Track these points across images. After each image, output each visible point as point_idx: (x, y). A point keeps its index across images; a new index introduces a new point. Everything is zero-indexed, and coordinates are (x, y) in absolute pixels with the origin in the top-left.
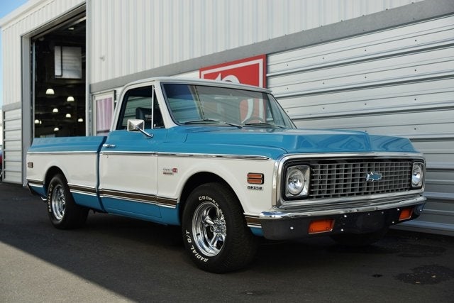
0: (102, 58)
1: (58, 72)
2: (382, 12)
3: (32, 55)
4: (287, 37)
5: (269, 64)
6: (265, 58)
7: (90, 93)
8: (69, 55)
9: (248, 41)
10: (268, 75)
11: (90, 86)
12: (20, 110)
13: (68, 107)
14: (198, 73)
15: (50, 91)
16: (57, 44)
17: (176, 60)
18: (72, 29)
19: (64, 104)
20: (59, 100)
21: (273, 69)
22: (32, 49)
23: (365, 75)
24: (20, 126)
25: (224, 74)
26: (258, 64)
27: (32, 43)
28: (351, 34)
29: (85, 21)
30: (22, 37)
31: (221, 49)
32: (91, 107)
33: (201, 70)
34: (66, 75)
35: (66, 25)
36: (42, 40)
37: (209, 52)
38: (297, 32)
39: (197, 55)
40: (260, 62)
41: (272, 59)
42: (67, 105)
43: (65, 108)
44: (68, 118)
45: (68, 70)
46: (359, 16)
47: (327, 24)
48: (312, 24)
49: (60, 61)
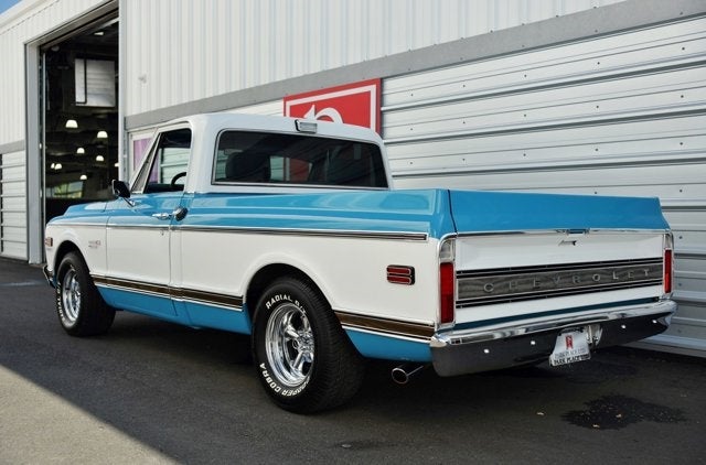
0: (142, 79)
1: (79, 98)
2: (551, 19)
3: (41, 71)
4: (411, 54)
5: (385, 92)
6: (380, 83)
7: (125, 129)
8: (96, 72)
9: (355, 58)
10: (383, 109)
11: (125, 119)
12: (24, 153)
13: (100, 147)
14: (282, 103)
15: (72, 124)
16: (79, 57)
17: (250, 84)
18: (101, 34)
19: (94, 141)
20: (85, 135)
21: (391, 100)
22: (41, 63)
23: (524, 113)
24: (24, 175)
25: (320, 106)
26: (368, 93)
27: (41, 55)
28: (506, 50)
29: (117, 23)
30: (25, 45)
31: (316, 68)
32: (126, 151)
33: (287, 99)
34: (93, 102)
35: (92, 28)
36: (56, 49)
37: (298, 72)
38: (425, 46)
39: (280, 77)
40: (372, 89)
41: (389, 85)
42: (97, 144)
43: (94, 147)
44: (100, 162)
45: (96, 95)
46: (516, 25)
47: (471, 35)
48: (449, 35)
49: (83, 81)
